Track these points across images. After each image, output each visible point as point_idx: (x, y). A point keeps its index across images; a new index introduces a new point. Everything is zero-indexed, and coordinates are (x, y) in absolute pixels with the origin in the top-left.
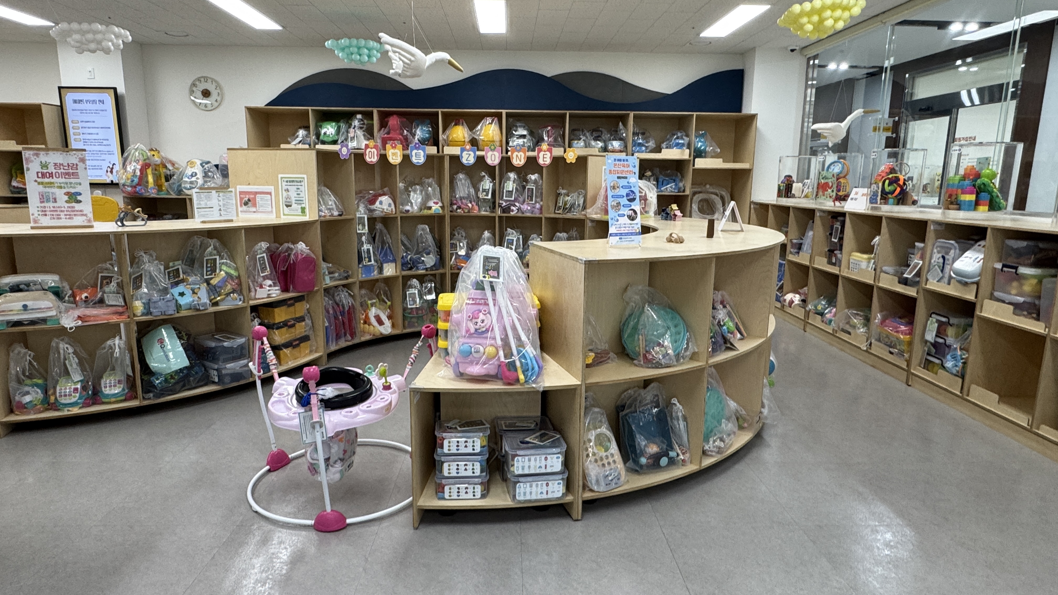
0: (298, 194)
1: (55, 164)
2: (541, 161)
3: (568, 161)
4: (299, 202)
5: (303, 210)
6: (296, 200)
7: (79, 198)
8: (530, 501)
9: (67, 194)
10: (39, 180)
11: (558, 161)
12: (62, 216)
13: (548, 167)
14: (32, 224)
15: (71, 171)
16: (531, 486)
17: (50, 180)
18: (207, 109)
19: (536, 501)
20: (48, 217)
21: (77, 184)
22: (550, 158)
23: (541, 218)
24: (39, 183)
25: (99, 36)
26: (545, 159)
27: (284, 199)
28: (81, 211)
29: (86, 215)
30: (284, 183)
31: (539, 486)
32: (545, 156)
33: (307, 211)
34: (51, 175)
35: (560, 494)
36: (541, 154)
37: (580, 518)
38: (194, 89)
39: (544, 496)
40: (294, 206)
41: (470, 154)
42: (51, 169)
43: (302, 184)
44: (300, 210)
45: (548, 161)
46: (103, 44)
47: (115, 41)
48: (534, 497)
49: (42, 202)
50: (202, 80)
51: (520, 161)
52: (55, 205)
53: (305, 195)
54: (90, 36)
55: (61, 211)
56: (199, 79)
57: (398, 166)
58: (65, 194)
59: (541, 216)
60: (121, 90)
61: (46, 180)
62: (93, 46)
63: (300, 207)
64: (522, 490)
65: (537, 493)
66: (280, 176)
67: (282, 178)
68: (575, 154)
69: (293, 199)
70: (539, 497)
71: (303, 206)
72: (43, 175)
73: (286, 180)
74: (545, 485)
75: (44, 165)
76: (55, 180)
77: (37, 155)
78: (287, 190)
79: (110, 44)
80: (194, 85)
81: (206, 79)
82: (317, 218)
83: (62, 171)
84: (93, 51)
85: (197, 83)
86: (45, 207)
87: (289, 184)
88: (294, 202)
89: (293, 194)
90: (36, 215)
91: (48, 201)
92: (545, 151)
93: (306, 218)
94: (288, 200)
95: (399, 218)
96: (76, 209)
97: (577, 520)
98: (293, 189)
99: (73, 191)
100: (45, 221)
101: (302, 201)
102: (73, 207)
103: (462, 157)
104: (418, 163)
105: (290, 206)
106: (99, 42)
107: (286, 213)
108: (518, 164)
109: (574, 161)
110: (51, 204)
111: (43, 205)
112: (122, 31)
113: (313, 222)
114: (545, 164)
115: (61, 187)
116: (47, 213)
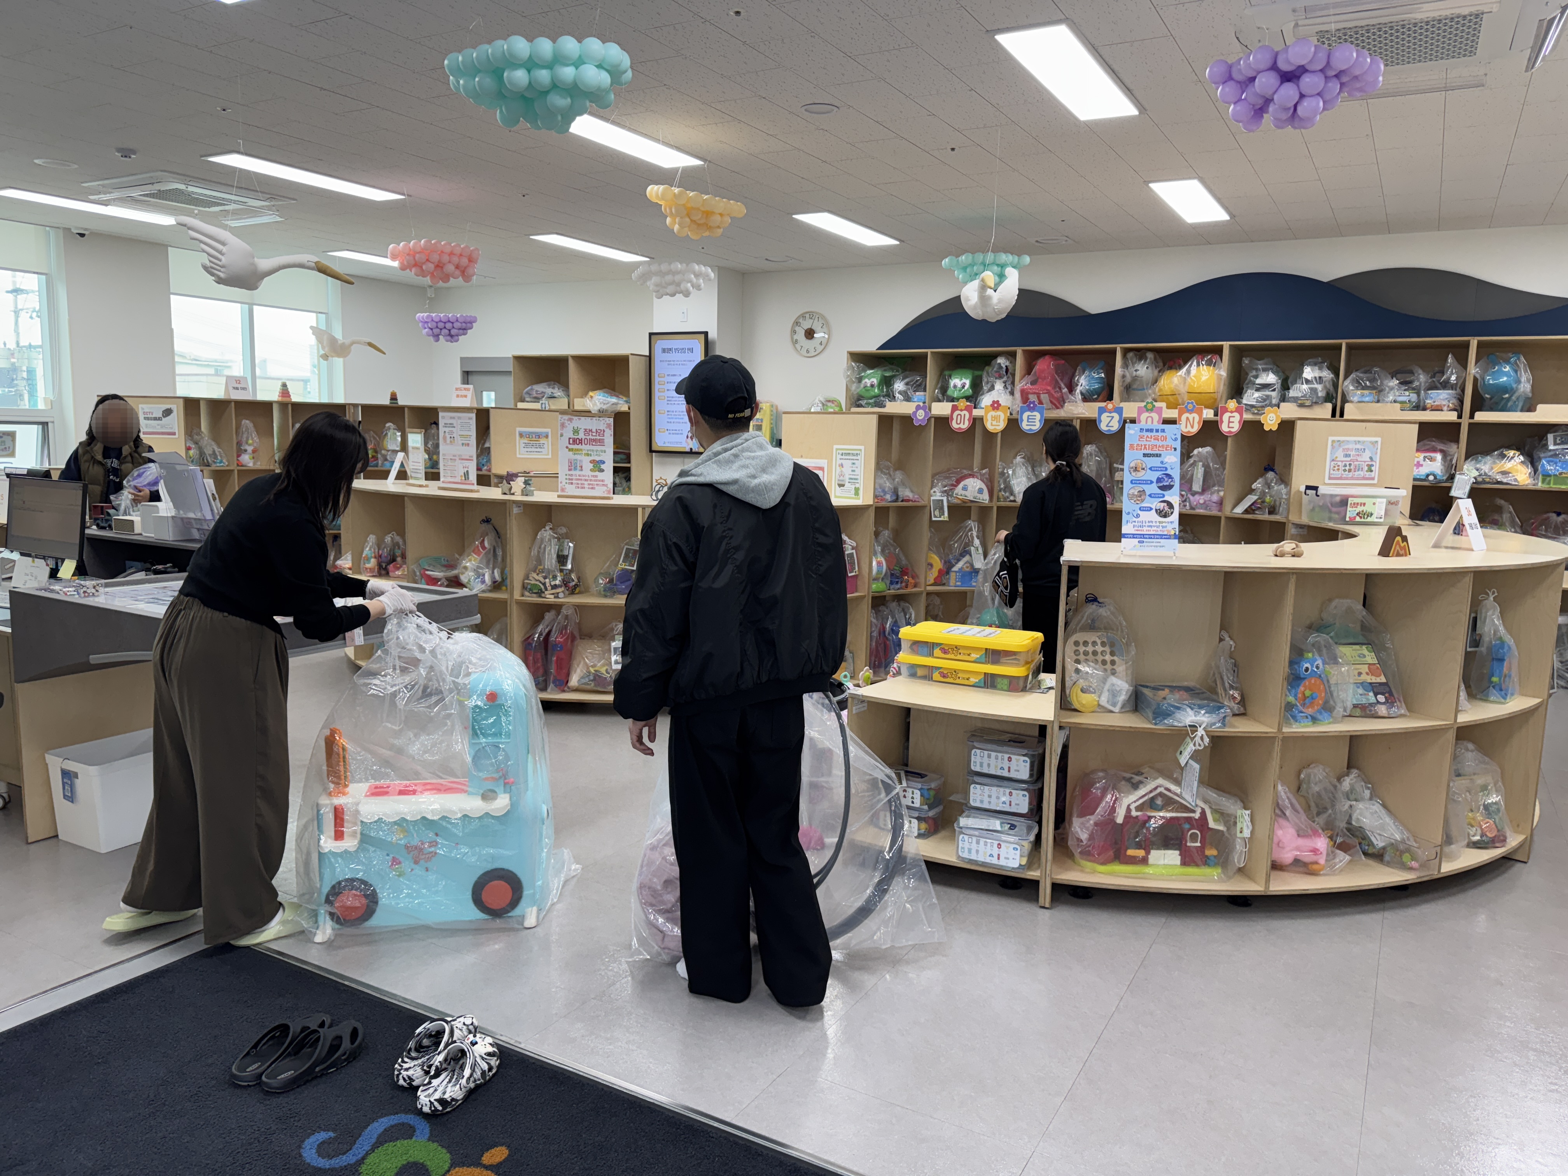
0: (853, 471)
1: (586, 430)
2: (1224, 428)
3: (1267, 428)
4: (853, 480)
5: (857, 490)
6: (851, 479)
7: (603, 466)
8: (975, 862)
9: (592, 462)
10: (571, 447)
11: (1252, 428)
12: (586, 486)
13: (1237, 435)
14: (560, 493)
15: (598, 438)
16: (978, 842)
17: (579, 447)
18: (808, 355)
19: (984, 864)
20: (574, 486)
21: (602, 451)
22: (1239, 422)
23: (1220, 518)
24: (570, 450)
25: (678, 278)
26: (1231, 425)
27: (837, 477)
28: (603, 481)
29: (606, 485)
30: (839, 457)
31: (989, 845)
32: (1232, 419)
33: (861, 492)
34: (581, 442)
35: (1016, 864)
36: (1226, 416)
37: (1047, 905)
38: (797, 329)
39: (994, 861)
40: (847, 485)
41: (1113, 417)
42: (581, 435)
43: (859, 457)
44: (853, 492)
45: (1236, 427)
46: (682, 286)
47: (694, 280)
48: (981, 858)
49: (570, 470)
50: (807, 316)
51: (1192, 427)
52: (580, 473)
53: (860, 472)
54: (669, 278)
55: (586, 480)
56: (803, 316)
57: (1000, 435)
58: (591, 462)
59: (1219, 514)
60: (712, 335)
61: (575, 447)
62: (671, 289)
63: (853, 487)
64: (967, 845)
65: (985, 853)
66: (835, 447)
67: (837, 449)
68: (1277, 416)
69: (847, 477)
70: (988, 860)
71: (857, 486)
72: (575, 441)
73: (841, 452)
74: (995, 846)
75: (576, 431)
76: (583, 447)
77: (570, 420)
78: (842, 465)
79: (689, 285)
80: (797, 323)
81: (812, 315)
82: (871, 503)
83: (591, 437)
84: (673, 295)
85: (801, 321)
86: (572, 475)
87: (844, 457)
88: (848, 480)
89: (847, 471)
90: (564, 483)
91: (575, 469)
92: (1232, 412)
93: (858, 502)
94: (842, 478)
95: (995, 509)
96: (599, 478)
97: (1043, 907)
98: (847, 464)
99: (597, 459)
100: (571, 490)
101: (856, 479)
102: (596, 476)
103: (1101, 421)
104: (1031, 430)
105: (843, 485)
106: (678, 284)
107: (837, 494)
108: (1189, 432)
109: (1275, 428)
110: (578, 472)
111: (570, 473)
112: (703, 268)
113: (867, 507)
114: (1230, 432)
115: (588, 455)
116: (574, 482)
